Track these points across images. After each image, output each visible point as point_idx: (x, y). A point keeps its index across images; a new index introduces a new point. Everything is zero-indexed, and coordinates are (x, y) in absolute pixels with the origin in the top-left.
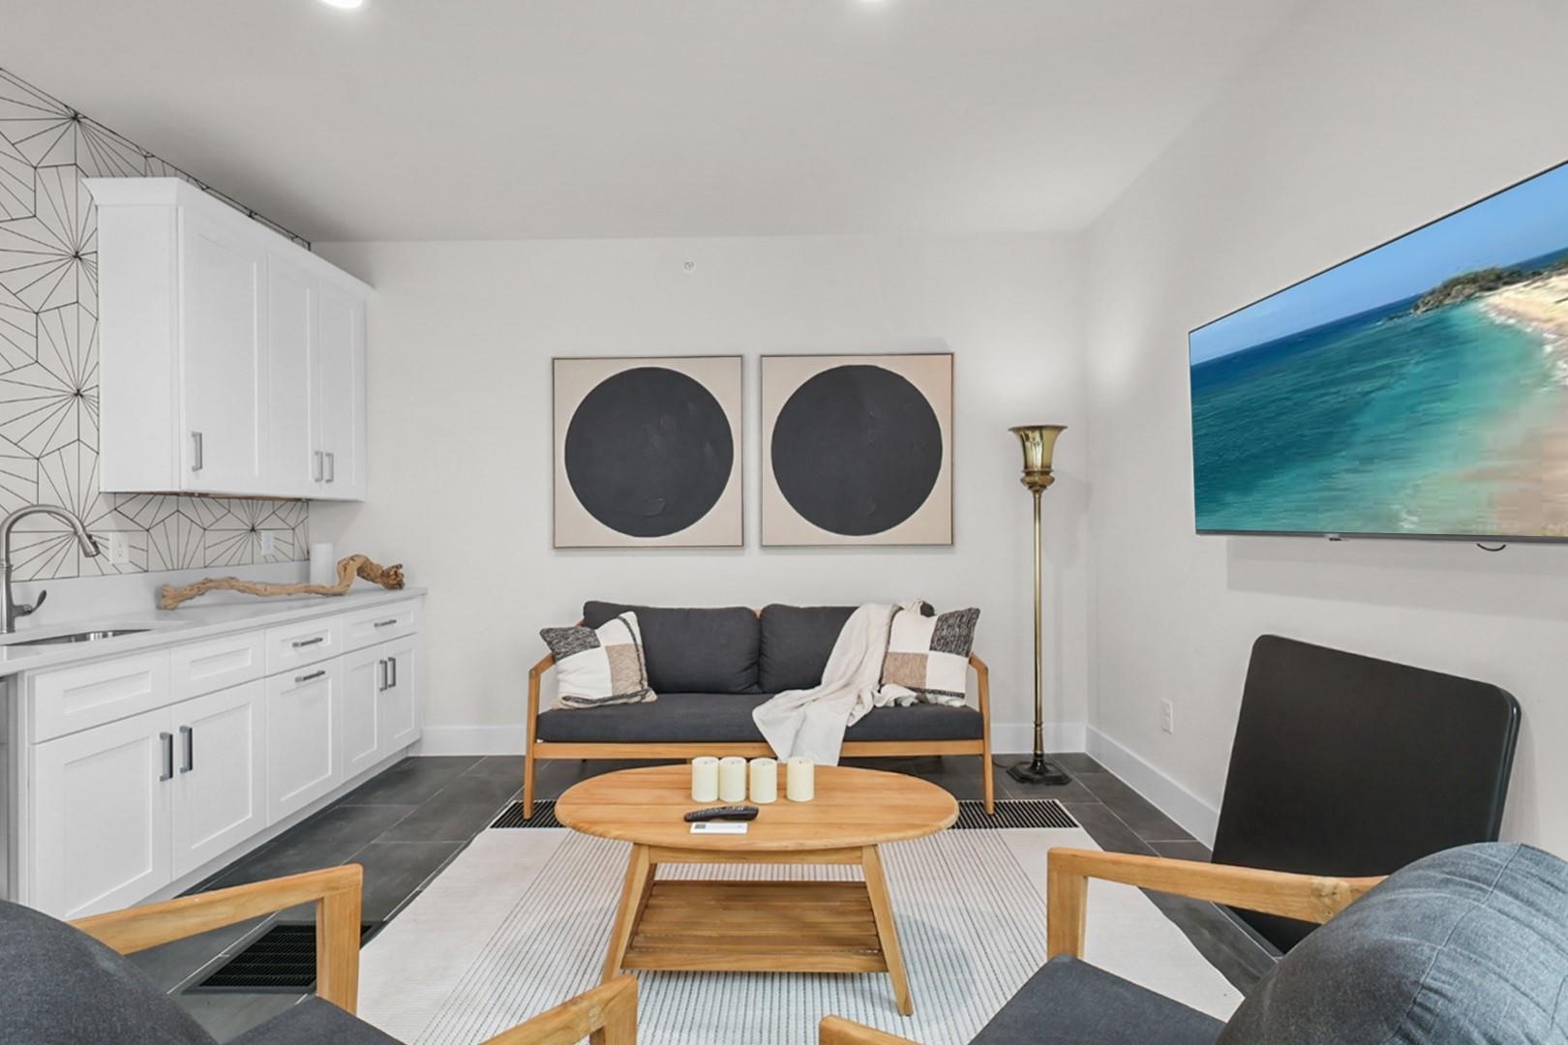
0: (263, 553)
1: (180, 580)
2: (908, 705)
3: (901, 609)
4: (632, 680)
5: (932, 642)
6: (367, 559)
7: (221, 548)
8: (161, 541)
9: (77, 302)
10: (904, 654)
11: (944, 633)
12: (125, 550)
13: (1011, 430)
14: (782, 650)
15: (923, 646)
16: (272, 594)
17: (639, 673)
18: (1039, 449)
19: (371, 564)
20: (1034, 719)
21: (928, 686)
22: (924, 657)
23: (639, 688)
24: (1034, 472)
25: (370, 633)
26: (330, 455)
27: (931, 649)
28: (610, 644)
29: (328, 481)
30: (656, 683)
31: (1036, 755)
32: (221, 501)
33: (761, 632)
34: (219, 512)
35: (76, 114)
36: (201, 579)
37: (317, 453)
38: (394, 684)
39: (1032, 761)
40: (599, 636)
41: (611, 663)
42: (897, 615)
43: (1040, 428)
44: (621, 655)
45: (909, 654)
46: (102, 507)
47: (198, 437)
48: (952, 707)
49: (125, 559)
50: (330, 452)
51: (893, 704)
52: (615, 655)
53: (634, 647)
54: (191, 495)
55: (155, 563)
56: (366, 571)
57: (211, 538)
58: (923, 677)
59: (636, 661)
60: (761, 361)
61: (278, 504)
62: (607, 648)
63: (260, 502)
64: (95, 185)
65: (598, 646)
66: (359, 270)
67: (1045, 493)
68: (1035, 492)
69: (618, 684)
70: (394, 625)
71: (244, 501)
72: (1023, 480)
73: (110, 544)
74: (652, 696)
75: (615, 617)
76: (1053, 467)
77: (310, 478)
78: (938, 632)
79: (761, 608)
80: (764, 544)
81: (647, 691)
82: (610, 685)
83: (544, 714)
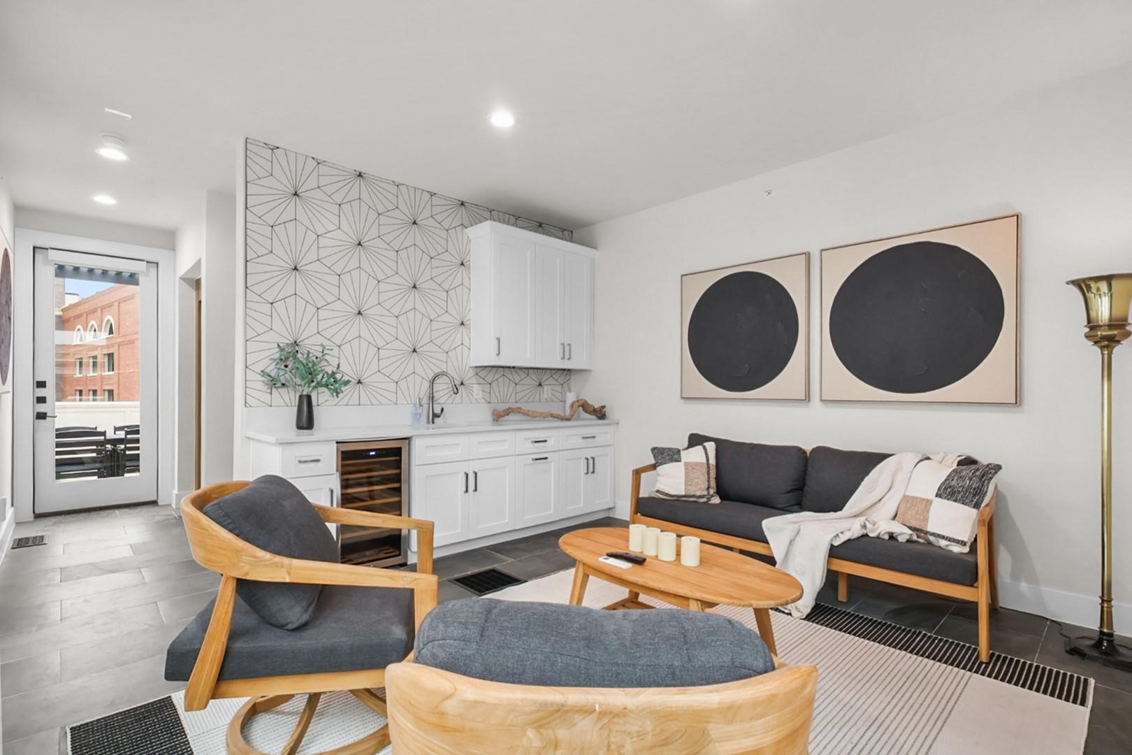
0: (545, 396)
1: (502, 407)
2: (904, 541)
3: (928, 458)
4: (701, 487)
5: (939, 489)
6: (586, 402)
7: (524, 393)
8: (496, 390)
9: (462, 284)
10: (913, 498)
11: (953, 483)
12: (481, 392)
13: (1067, 283)
14: (818, 481)
15: (931, 495)
16: (536, 417)
17: (707, 483)
18: (1106, 300)
19: (588, 404)
20: (1100, 595)
21: (930, 529)
22: (929, 502)
23: (706, 493)
24: (1101, 326)
25: (579, 442)
26: (569, 345)
27: (937, 496)
28: (688, 460)
29: (569, 359)
30: (721, 492)
31: (1102, 633)
32: (524, 370)
33: (806, 466)
34: (523, 375)
35: (463, 202)
36: (507, 408)
37: (562, 344)
38: (593, 472)
39: (1097, 638)
40: (682, 455)
41: (686, 473)
42: (919, 464)
43: (1109, 279)
44: (694, 468)
45: (917, 498)
46: (471, 373)
47: (499, 340)
48: (951, 551)
49: (480, 396)
50: (569, 343)
51: (886, 537)
52: (690, 468)
53: (706, 466)
54: (509, 367)
55: (493, 399)
56: (585, 406)
57: (519, 388)
58: (926, 520)
59: (706, 474)
60: (821, 254)
61: (553, 372)
62: (685, 463)
63: (544, 371)
64: (469, 231)
65: (680, 461)
66: (588, 243)
67: (1117, 350)
68: (1102, 348)
69: (689, 487)
70: (595, 439)
71: (536, 371)
72: (1087, 337)
73: (474, 390)
74: (716, 500)
75: (700, 445)
76: (1130, 321)
77: (558, 358)
78: (948, 482)
79: (811, 449)
80: (823, 399)
81: (712, 496)
82: (683, 487)
83: (642, 498)
